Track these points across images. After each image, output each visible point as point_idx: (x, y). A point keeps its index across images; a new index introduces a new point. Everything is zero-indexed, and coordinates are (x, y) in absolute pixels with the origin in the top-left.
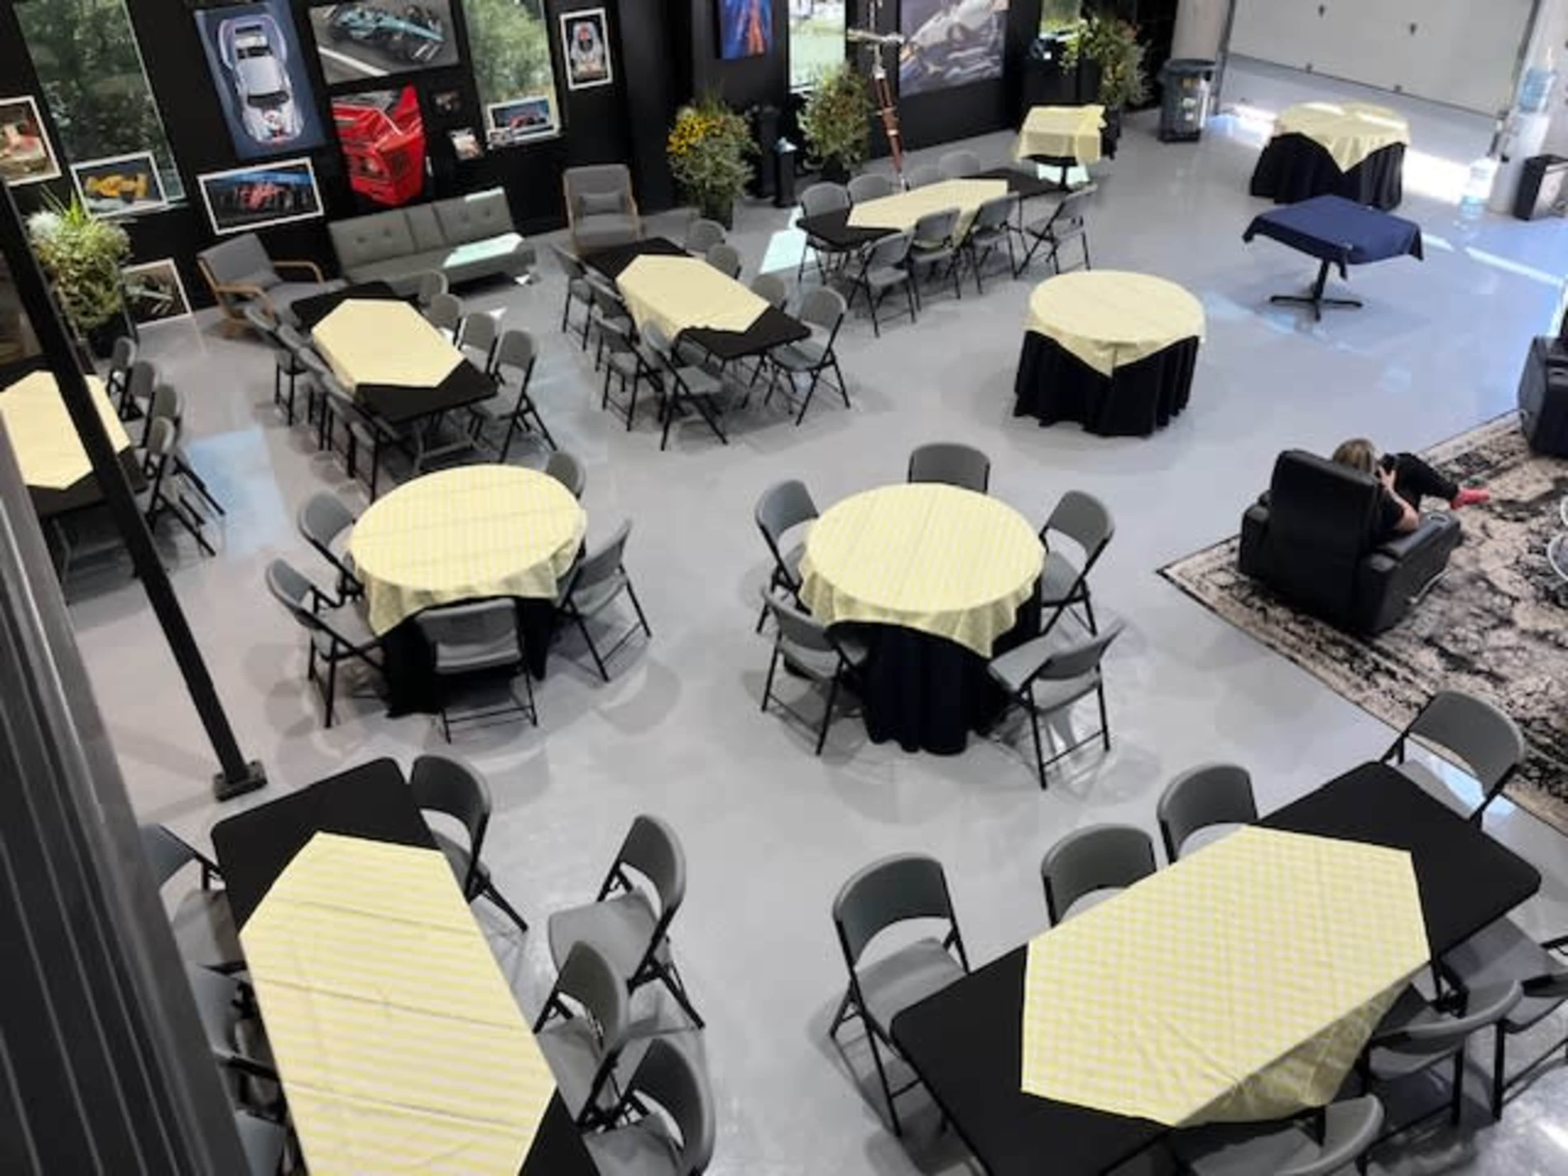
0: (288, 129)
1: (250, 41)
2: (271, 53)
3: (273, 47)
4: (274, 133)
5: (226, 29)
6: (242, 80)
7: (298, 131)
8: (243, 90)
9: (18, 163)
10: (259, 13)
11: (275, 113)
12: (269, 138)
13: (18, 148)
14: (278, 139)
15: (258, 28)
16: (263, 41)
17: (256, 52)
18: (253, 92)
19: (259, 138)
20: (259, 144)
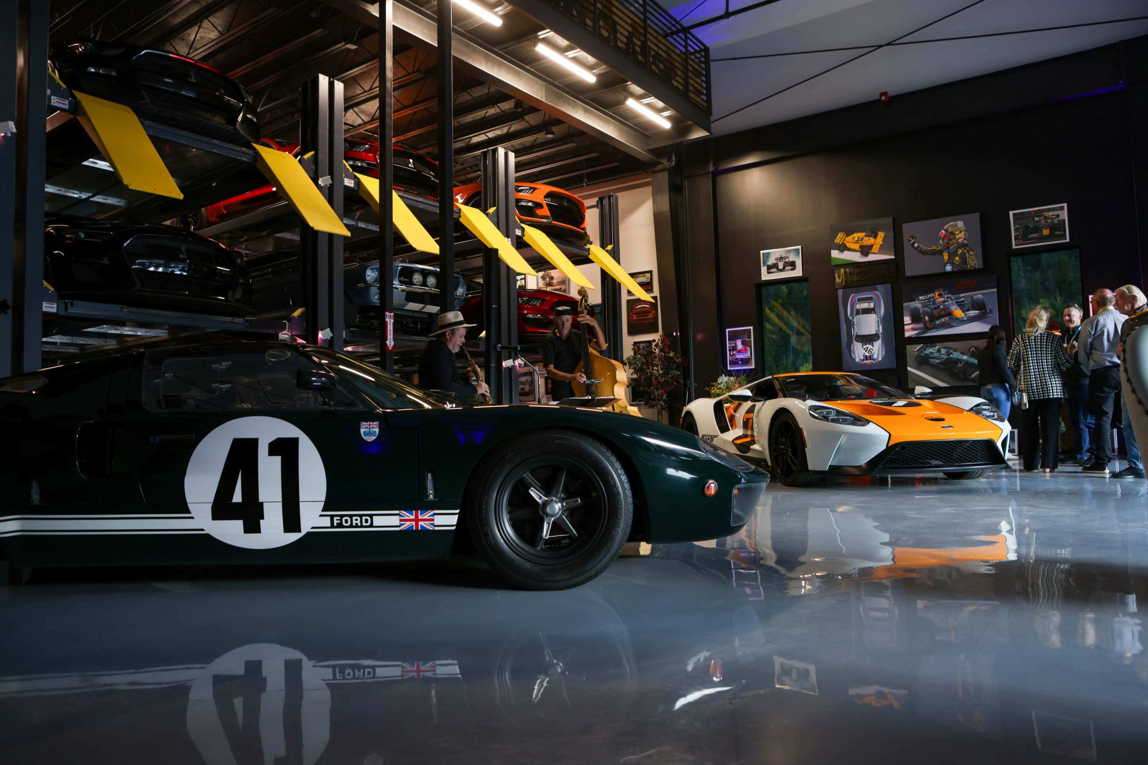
0: (875, 357)
1: (865, 305)
2: (875, 313)
3: (876, 310)
4: (866, 358)
5: (852, 299)
6: (855, 326)
7: (880, 359)
8: (855, 331)
9: (737, 359)
10: (873, 291)
11: (870, 347)
12: (863, 360)
13: (739, 351)
14: (868, 362)
15: (871, 299)
16: (872, 305)
17: (867, 311)
18: (860, 333)
19: (857, 360)
20: (857, 363)
